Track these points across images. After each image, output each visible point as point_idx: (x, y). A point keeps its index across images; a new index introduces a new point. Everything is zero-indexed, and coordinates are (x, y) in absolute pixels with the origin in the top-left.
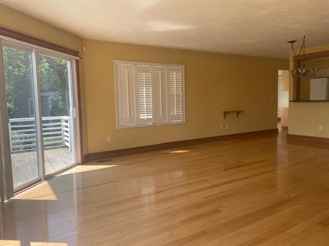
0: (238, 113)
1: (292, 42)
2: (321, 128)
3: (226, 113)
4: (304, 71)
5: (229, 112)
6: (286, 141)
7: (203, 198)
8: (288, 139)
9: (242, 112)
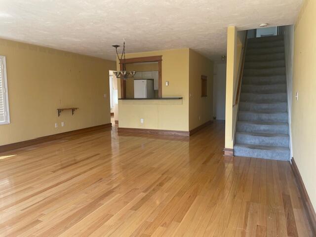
0: (73, 110)
1: (116, 46)
2: (142, 121)
3: (60, 111)
4: (125, 73)
5: (63, 110)
6: (117, 134)
7: (22, 210)
8: (119, 132)
9: (77, 108)
